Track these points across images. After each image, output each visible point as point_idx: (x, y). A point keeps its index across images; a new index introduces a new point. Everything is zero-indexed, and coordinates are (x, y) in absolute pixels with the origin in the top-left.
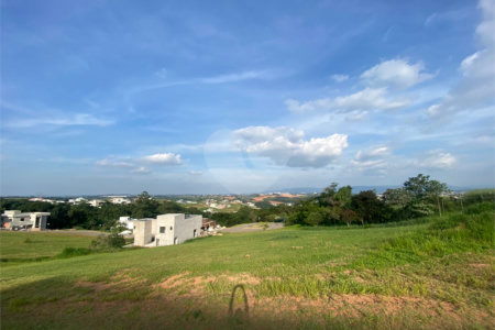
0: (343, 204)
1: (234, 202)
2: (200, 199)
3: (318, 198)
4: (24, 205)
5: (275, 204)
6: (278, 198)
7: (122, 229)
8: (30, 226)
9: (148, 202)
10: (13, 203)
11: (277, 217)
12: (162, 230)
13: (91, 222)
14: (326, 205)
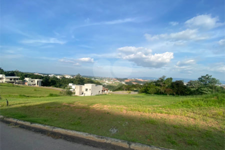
0: (167, 86)
1: (116, 81)
2: (102, 79)
3: (155, 82)
4: (33, 76)
5: (134, 83)
6: (136, 81)
7: (70, 88)
8: (35, 84)
9: (80, 78)
10: (28, 75)
11: (135, 89)
12: (87, 90)
13: (58, 85)
14: (159, 85)
